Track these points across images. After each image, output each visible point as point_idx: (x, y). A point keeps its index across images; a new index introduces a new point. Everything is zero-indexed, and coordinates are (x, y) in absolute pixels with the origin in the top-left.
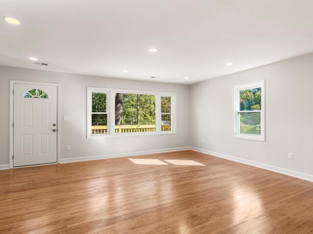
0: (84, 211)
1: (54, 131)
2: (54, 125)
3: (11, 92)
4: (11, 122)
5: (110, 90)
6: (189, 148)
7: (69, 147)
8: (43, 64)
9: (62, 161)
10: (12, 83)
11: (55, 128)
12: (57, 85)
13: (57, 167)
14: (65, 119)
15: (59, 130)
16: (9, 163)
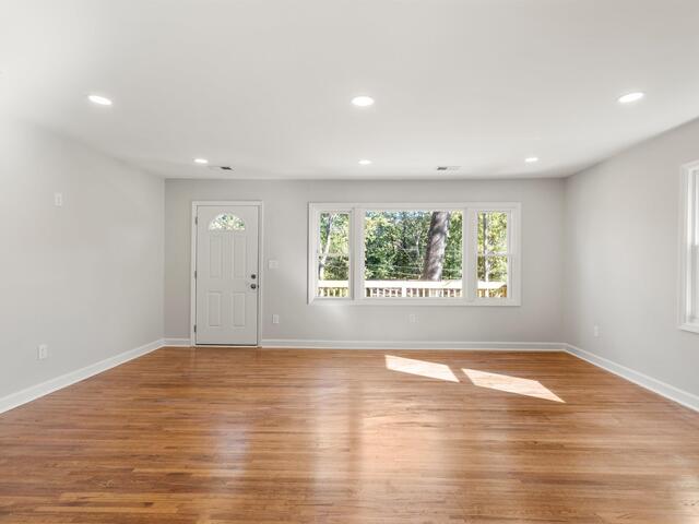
0: (188, 448)
1: (253, 287)
2: (253, 277)
3: (194, 221)
4: (193, 270)
6: (562, 347)
7: (277, 318)
8: (224, 168)
9: (266, 344)
10: (194, 204)
11: (255, 282)
12: (258, 203)
13: (257, 354)
14: (270, 266)
15: (261, 287)
16: (189, 337)
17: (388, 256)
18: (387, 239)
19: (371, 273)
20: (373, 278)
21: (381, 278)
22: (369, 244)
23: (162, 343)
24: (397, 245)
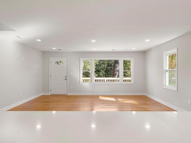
1: (66, 79)
2: (66, 77)
3: (50, 62)
4: (50, 75)
5: (91, 58)
6: (144, 94)
7: (72, 88)
9: (69, 94)
10: (50, 58)
11: (66, 78)
12: (67, 58)
13: (67, 96)
14: (70, 74)
15: (68, 79)
16: (49, 92)
17: (103, 69)
18: (102, 64)
19: (97, 75)
20: (98, 77)
21: (101, 77)
22: (96, 65)
23: (42, 94)
24: (106, 65)
